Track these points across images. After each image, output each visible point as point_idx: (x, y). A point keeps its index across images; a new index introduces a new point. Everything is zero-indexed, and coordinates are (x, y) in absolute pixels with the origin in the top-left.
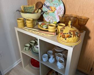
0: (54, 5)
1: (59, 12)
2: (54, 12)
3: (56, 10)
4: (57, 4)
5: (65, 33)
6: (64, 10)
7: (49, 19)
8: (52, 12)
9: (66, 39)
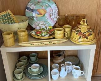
0: (42, 7)
1: (51, 14)
2: (44, 16)
3: (46, 12)
4: (46, 6)
5: (85, 33)
6: (58, 10)
7: (39, 25)
8: (42, 16)
9: (87, 38)
